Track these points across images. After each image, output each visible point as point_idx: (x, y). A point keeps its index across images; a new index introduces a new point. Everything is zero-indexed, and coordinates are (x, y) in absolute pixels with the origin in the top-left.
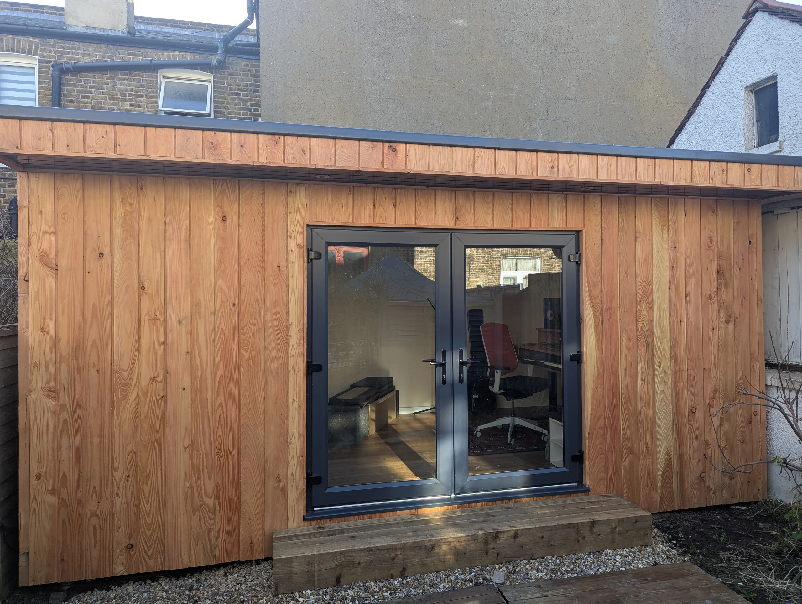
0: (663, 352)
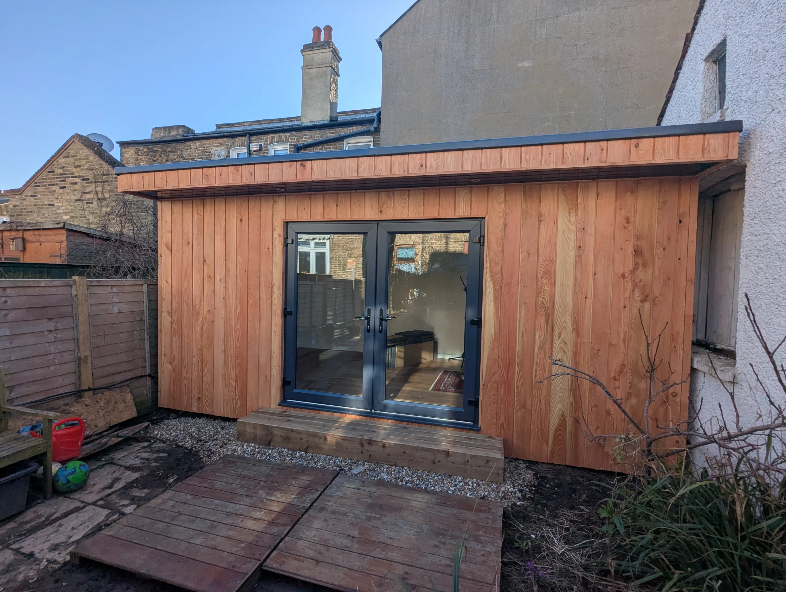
0: (564, 325)
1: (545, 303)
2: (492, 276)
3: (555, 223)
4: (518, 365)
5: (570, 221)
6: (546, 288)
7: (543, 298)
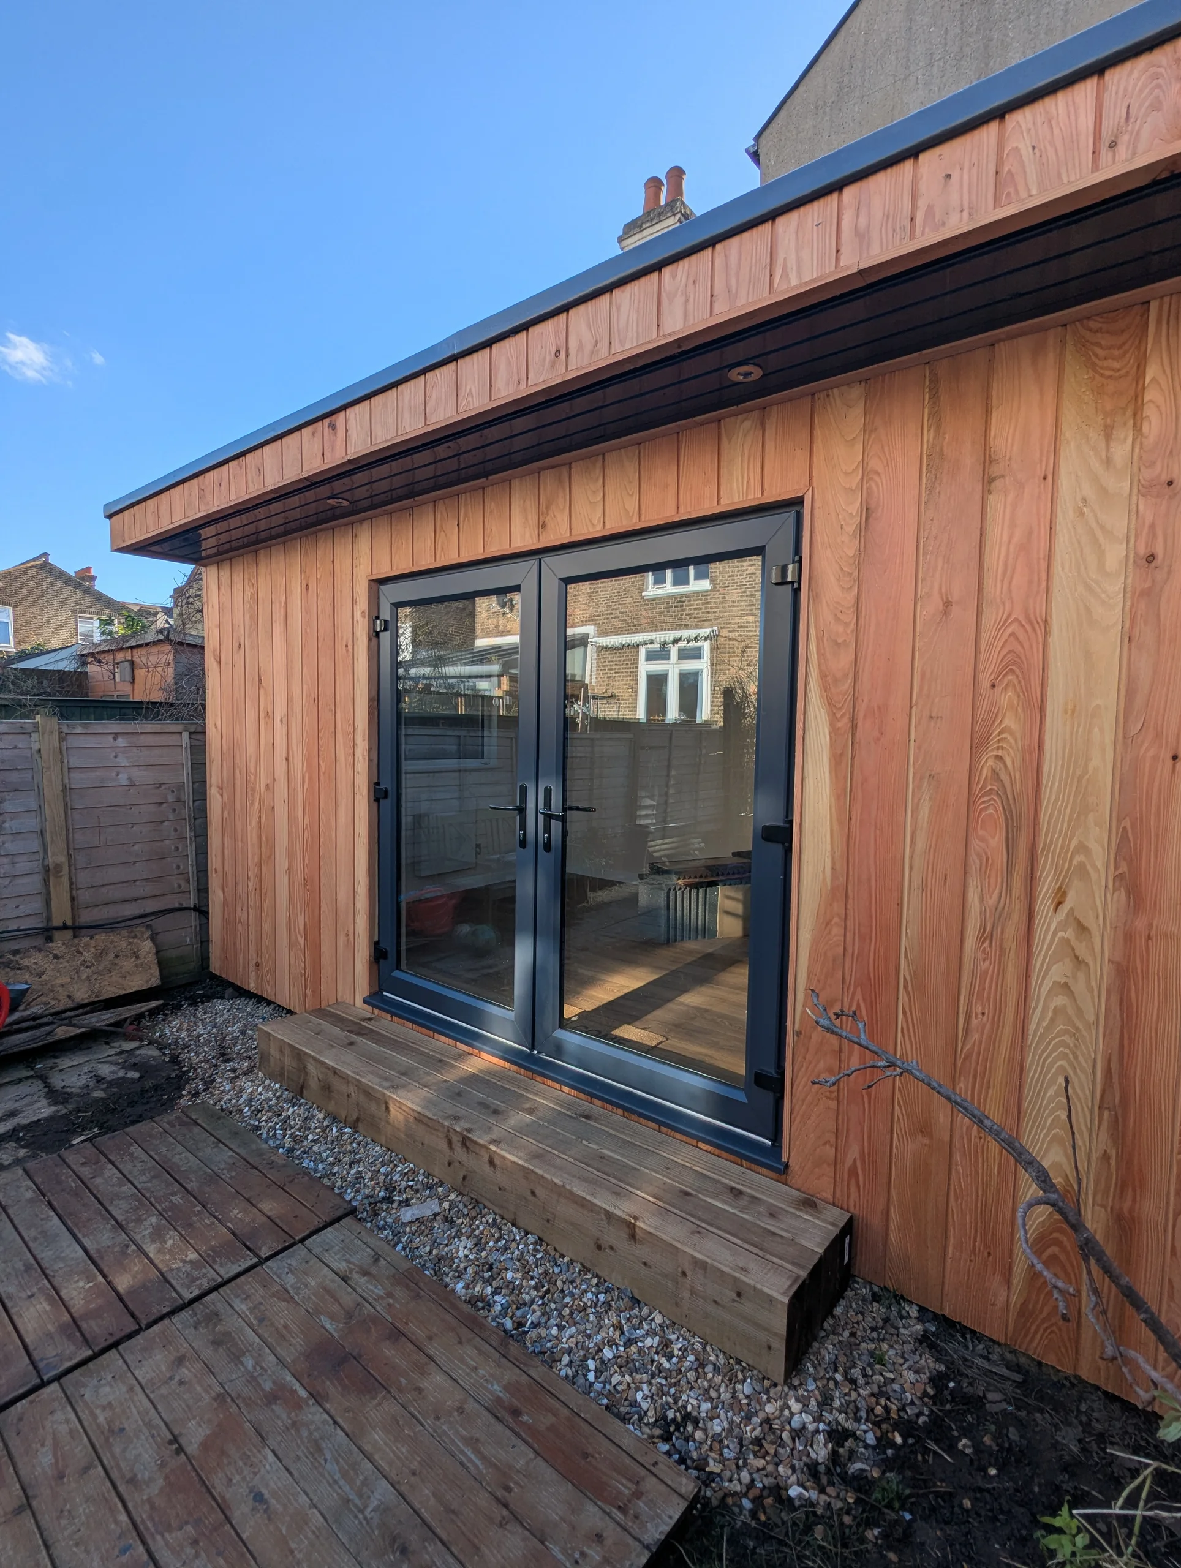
1: (1003, 776)
2: (825, 688)
3: (1050, 478)
4: (906, 987)
5: (1108, 462)
6: (1009, 722)
7: (999, 758)
